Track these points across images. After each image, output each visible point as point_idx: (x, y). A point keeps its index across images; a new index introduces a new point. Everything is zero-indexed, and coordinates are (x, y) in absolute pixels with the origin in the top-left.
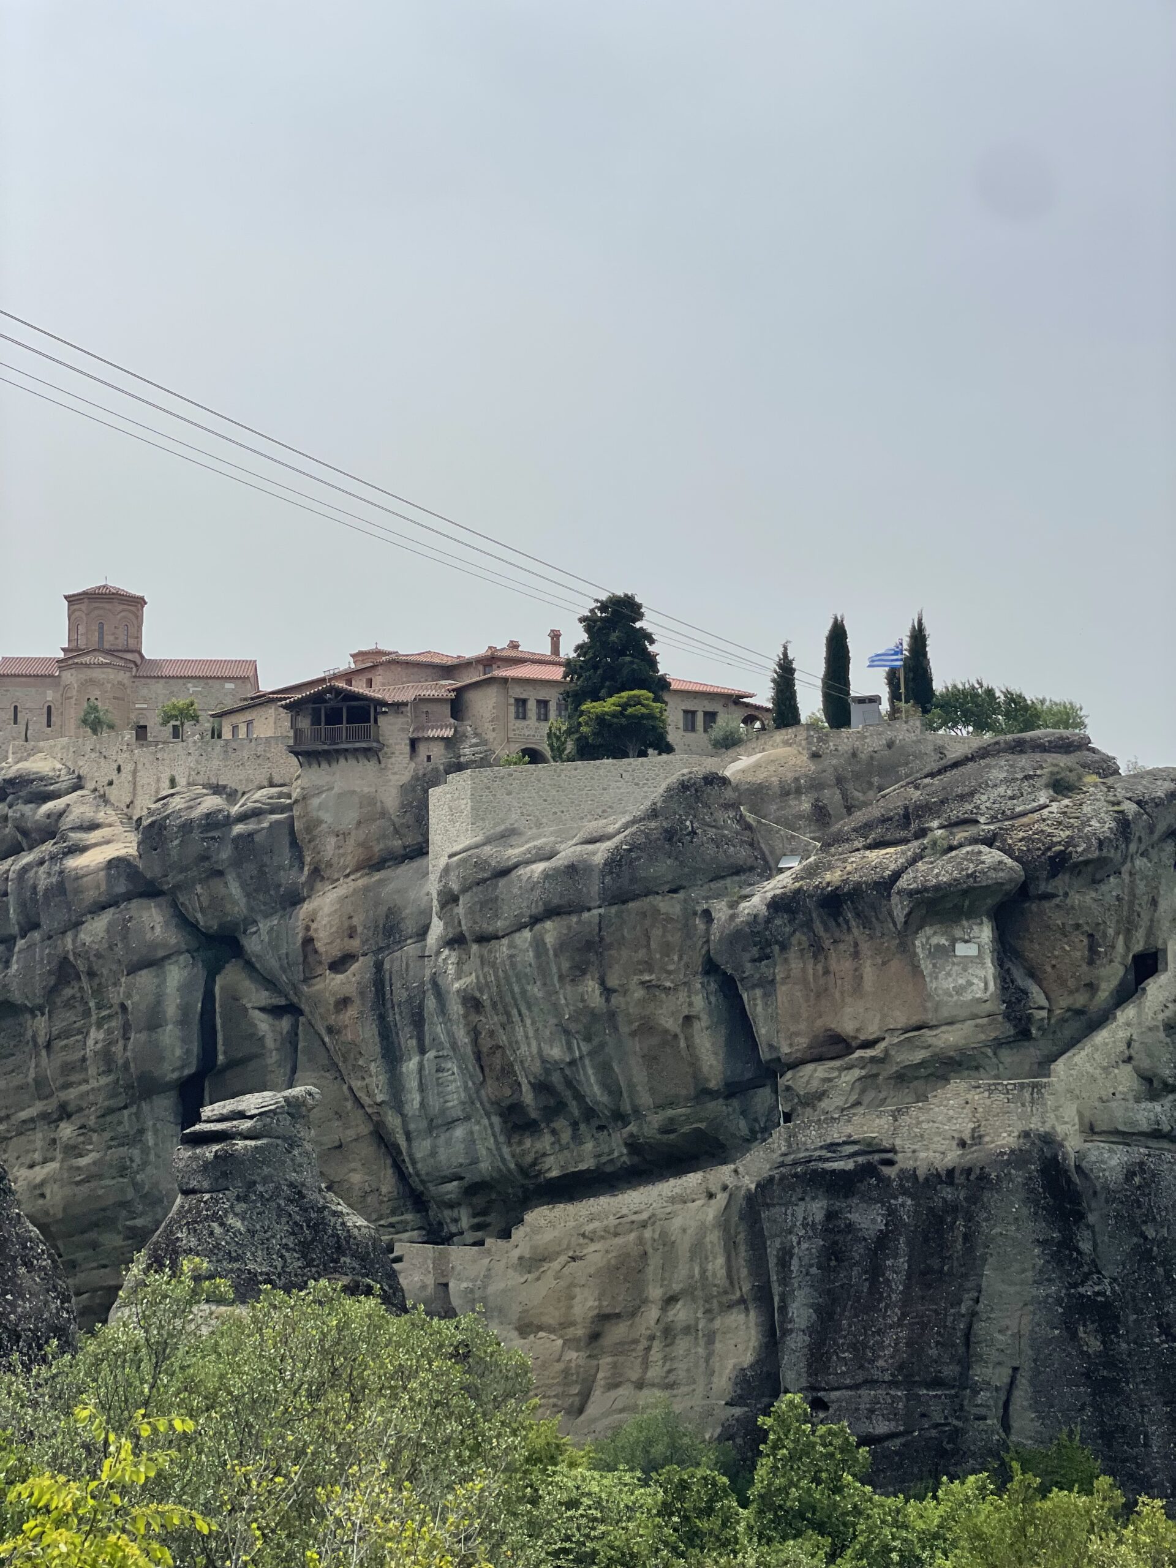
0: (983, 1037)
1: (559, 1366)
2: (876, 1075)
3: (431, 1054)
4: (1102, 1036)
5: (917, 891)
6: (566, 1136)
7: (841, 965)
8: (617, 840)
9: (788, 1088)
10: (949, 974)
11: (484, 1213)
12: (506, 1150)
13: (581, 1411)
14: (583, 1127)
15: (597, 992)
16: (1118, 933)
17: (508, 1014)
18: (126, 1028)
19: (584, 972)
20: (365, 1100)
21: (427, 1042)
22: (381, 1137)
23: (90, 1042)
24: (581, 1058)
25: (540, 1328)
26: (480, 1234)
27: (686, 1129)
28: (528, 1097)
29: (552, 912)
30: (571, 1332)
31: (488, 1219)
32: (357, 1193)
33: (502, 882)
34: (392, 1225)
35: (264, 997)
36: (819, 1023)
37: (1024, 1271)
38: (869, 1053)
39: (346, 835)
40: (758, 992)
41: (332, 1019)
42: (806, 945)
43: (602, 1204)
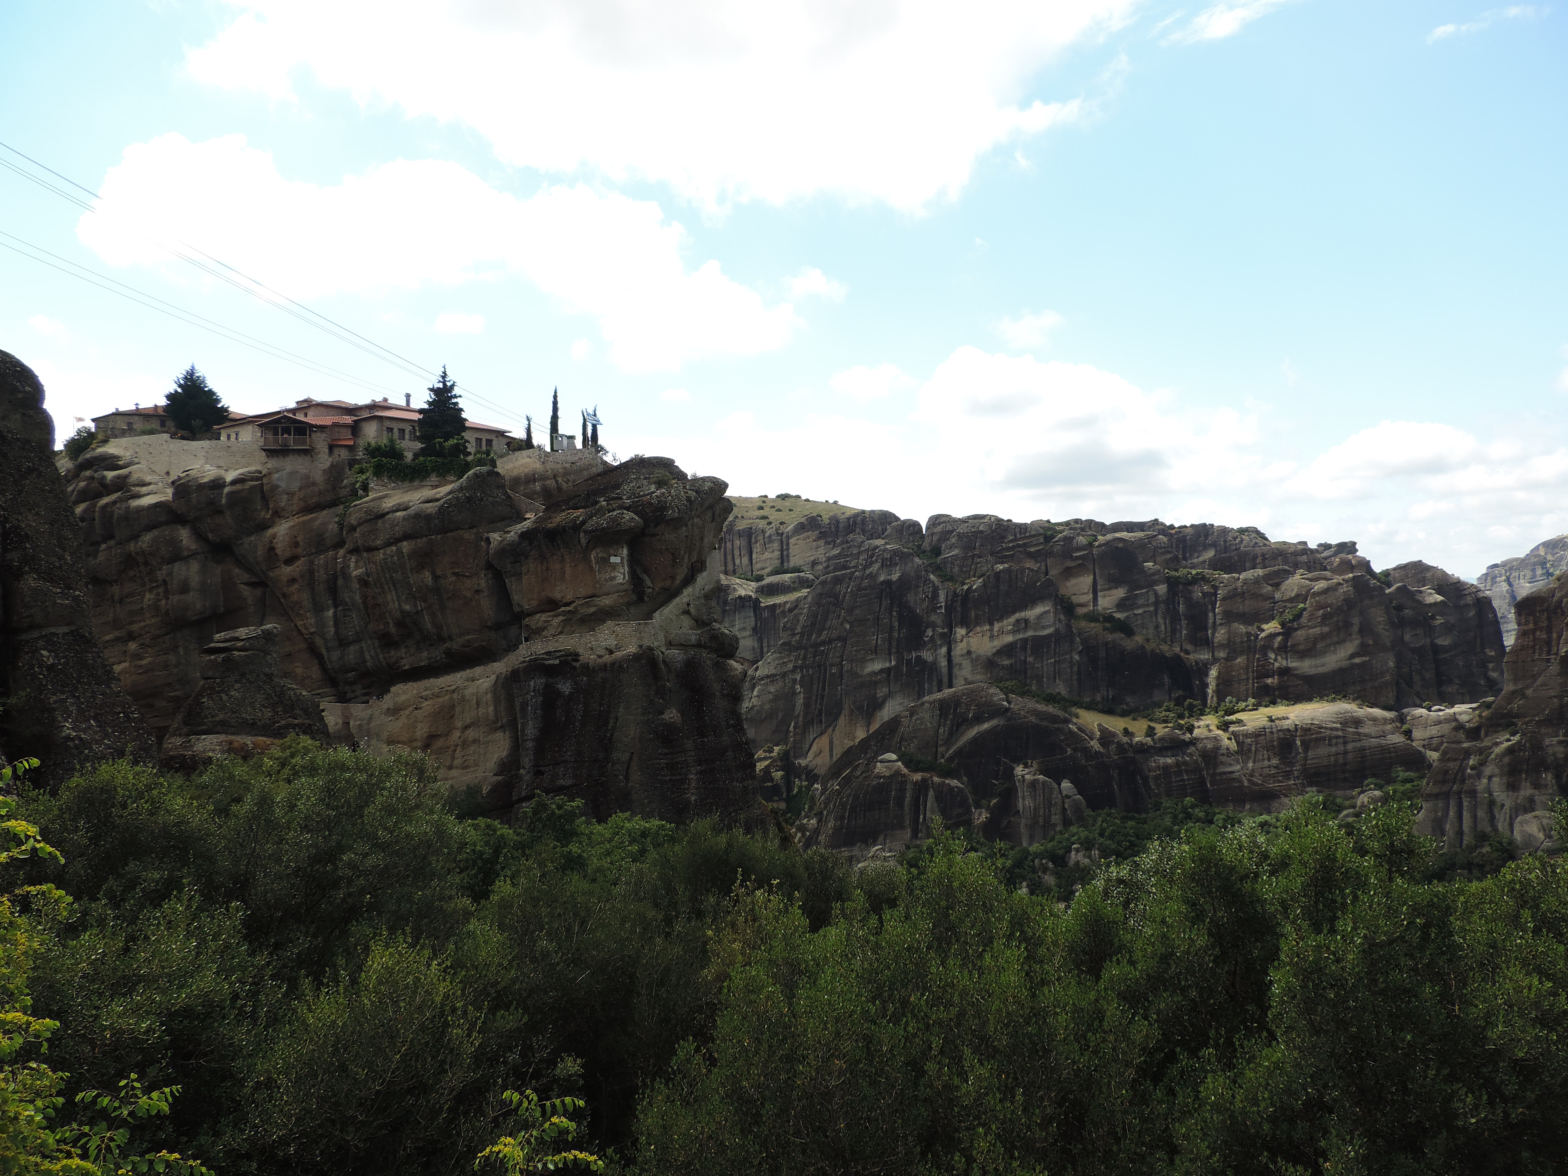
0: (622, 601)
2: (570, 620)
3: (340, 608)
4: (677, 600)
5: (593, 531)
6: (413, 650)
7: (555, 566)
8: (442, 501)
9: (527, 625)
10: (607, 571)
11: (369, 686)
12: (381, 656)
14: (422, 644)
15: (430, 579)
16: (685, 553)
17: (382, 588)
18: (167, 593)
19: (423, 568)
21: (339, 601)
22: (312, 650)
23: (146, 600)
24: (422, 610)
26: (366, 698)
27: (475, 645)
28: (393, 629)
29: (406, 537)
31: (370, 690)
32: (301, 678)
33: (380, 521)
35: (246, 577)
36: (543, 594)
37: (637, 709)
38: (568, 608)
39: (293, 494)
40: (513, 579)
41: (285, 590)
42: (537, 556)
43: (432, 682)
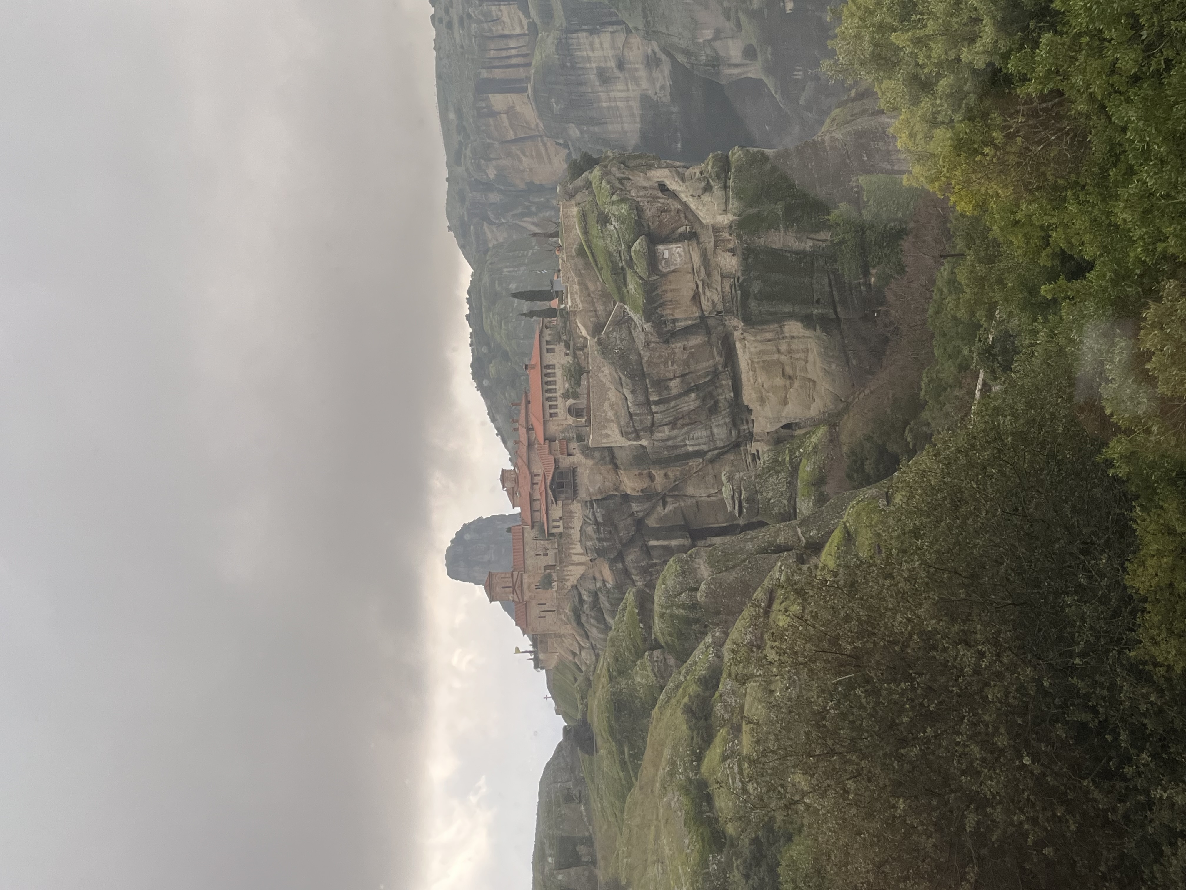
0: (696, 248)
1: (799, 389)
2: (707, 284)
3: (687, 442)
6: (720, 391)
7: (669, 296)
9: (709, 313)
10: (675, 260)
11: (742, 420)
12: (723, 413)
13: (814, 381)
14: (717, 385)
15: (675, 381)
17: (679, 413)
20: (700, 467)
21: (683, 444)
22: (714, 460)
25: (786, 397)
26: (750, 422)
27: (721, 348)
28: (706, 405)
29: (646, 398)
30: (788, 386)
31: (745, 418)
32: (733, 469)
33: (633, 416)
34: (745, 454)
35: (660, 509)
36: (688, 303)
37: (776, 235)
38: (700, 286)
39: (604, 478)
40: (677, 324)
41: (672, 480)
42: (661, 308)
43: (744, 377)
